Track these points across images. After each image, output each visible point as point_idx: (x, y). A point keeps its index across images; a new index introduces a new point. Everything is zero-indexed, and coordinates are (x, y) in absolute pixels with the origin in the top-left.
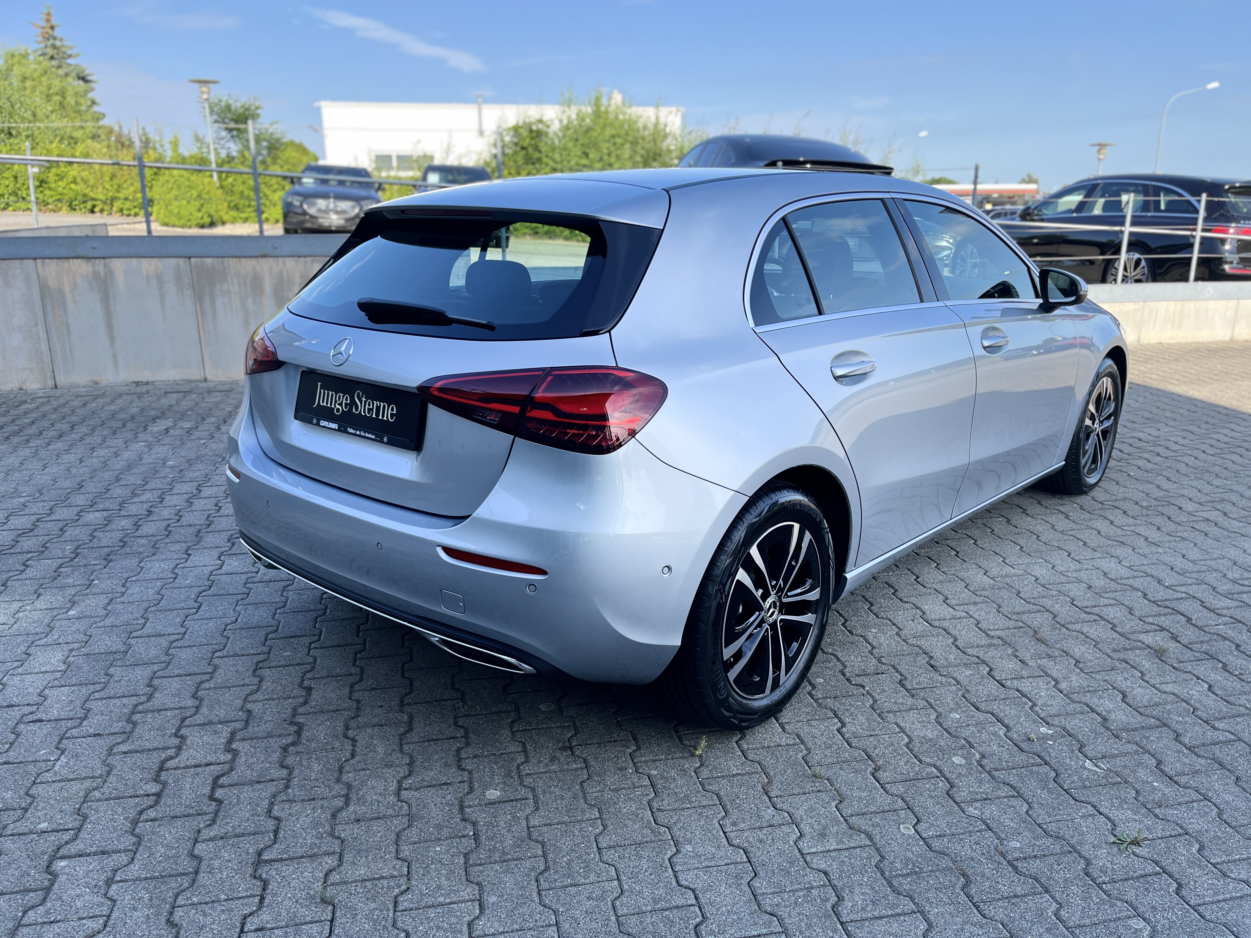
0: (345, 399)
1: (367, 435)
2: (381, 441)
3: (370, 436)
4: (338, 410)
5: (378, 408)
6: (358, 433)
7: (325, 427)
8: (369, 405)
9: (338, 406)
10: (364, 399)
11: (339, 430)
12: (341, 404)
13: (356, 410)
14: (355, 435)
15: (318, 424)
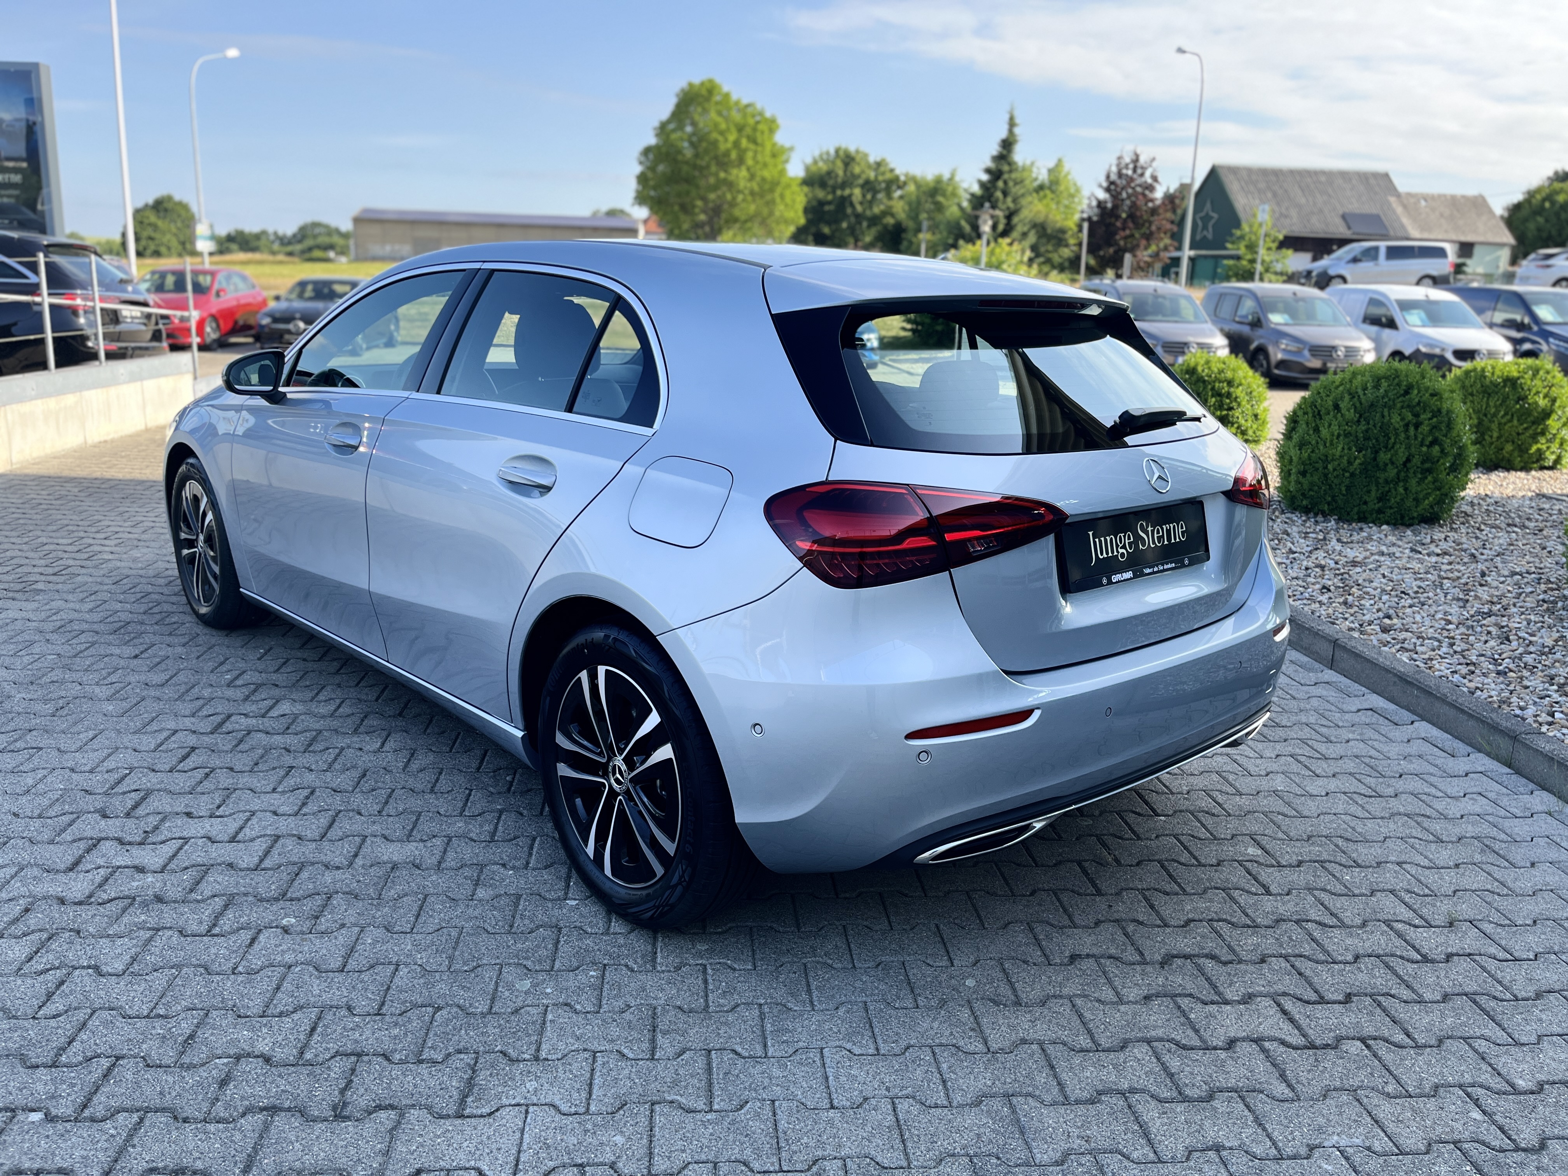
0: (1127, 539)
1: (1166, 567)
2: (1183, 566)
3: (1169, 566)
4: (1123, 555)
5: (1168, 531)
6: (1156, 569)
7: (1119, 582)
8: (1158, 532)
9: (1121, 551)
10: (1150, 529)
11: (1135, 576)
12: (1124, 547)
13: (1144, 545)
14: (1154, 573)
15: (1110, 582)
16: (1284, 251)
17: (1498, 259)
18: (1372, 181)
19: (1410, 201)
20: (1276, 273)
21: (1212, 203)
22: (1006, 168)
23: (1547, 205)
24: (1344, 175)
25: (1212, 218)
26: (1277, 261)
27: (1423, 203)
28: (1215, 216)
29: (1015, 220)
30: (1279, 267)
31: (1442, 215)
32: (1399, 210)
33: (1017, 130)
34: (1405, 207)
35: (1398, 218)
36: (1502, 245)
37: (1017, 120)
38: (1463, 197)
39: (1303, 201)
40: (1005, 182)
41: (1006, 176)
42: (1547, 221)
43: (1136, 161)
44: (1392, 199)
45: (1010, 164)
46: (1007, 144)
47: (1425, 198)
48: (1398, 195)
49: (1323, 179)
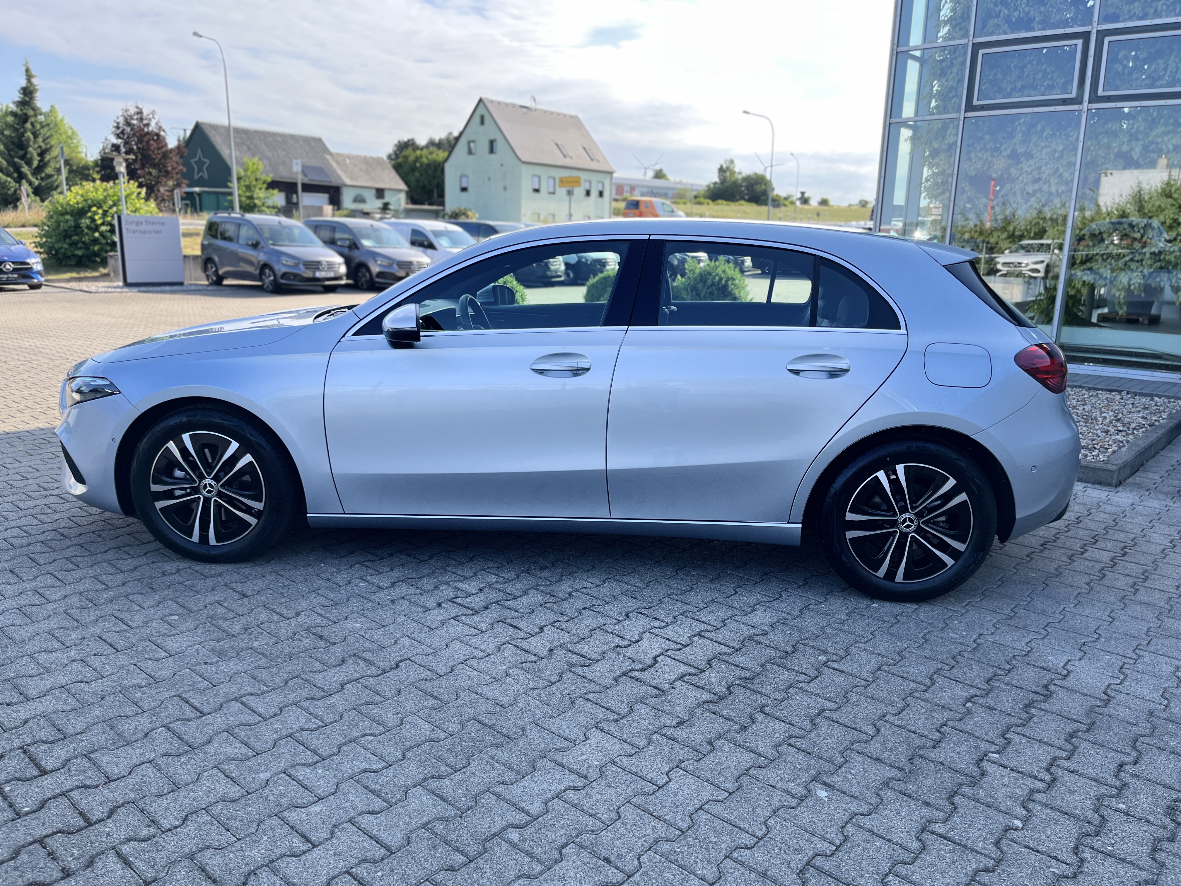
16: (271, 191)
17: (399, 200)
18: (312, 143)
19: (340, 159)
20: (268, 207)
21: (202, 150)
22: (31, 113)
23: (418, 165)
24: (292, 137)
25: (205, 163)
26: (268, 198)
27: (348, 161)
28: (208, 162)
29: (47, 157)
30: (270, 203)
31: (361, 169)
32: (334, 165)
33: (34, 81)
34: (337, 162)
35: (335, 171)
36: (400, 191)
37: (33, 73)
38: (371, 157)
39: (270, 154)
40: (32, 124)
41: (32, 119)
42: (421, 175)
43: (140, 112)
44: (328, 157)
45: (34, 109)
46: (28, 92)
47: (349, 157)
48: (331, 154)
49: (280, 139)
